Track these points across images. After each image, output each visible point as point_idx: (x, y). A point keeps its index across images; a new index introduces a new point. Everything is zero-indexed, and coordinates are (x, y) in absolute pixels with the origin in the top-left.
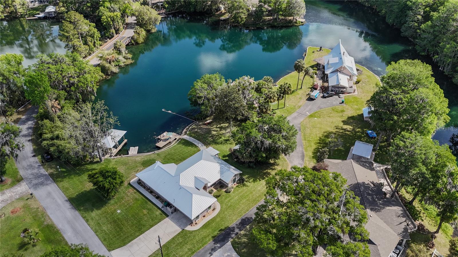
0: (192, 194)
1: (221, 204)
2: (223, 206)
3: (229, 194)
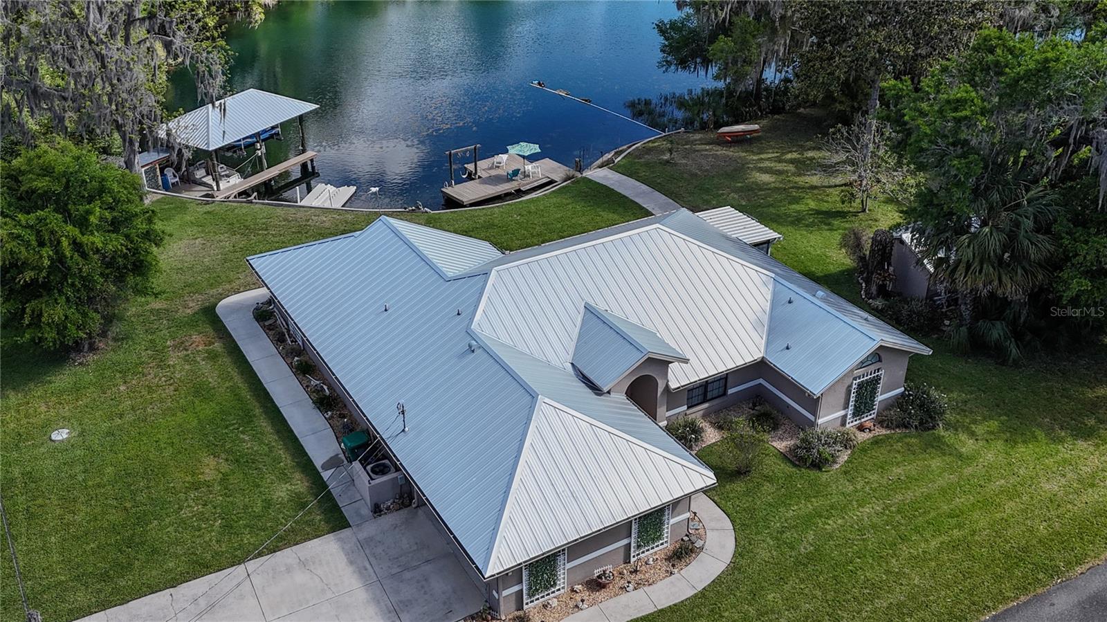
0: (533, 397)
1: (740, 527)
2: (753, 542)
3: (813, 474)
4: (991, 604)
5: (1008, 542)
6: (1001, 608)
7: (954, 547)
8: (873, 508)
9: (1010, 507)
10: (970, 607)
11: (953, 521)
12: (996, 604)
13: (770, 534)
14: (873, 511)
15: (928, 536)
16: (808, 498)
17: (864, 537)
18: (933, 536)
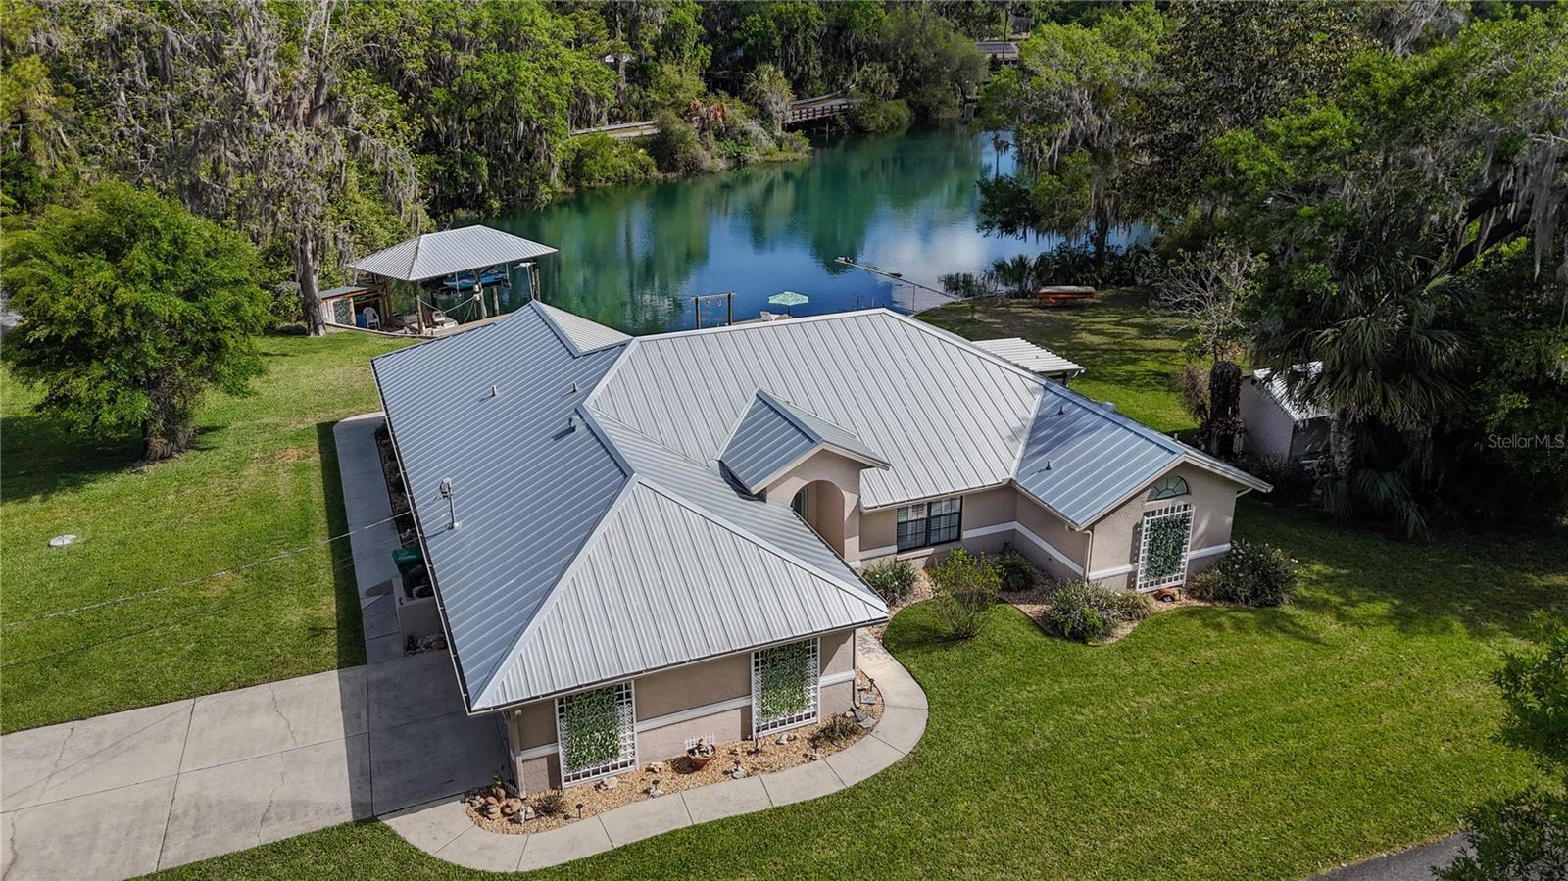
1: (939, 706)
2: (953, 727)
3: (1071, 647)
4: (1339, 851)
5: (1379, 764)
6: (1358, 859)
7: (1286, 763)
8: (1158, 698)
9: (1389, 717)
10: (1301, 852)
11: (1289, 728)
12: (1350, 851)
13: (984, 721)
14: (1158, 702)
15: (1244, 744)
16: (1057, 677)
17: (1137, 736)
18: (1252, 744)
